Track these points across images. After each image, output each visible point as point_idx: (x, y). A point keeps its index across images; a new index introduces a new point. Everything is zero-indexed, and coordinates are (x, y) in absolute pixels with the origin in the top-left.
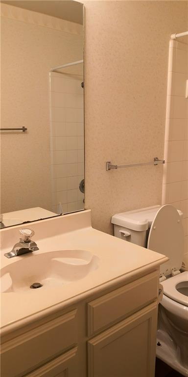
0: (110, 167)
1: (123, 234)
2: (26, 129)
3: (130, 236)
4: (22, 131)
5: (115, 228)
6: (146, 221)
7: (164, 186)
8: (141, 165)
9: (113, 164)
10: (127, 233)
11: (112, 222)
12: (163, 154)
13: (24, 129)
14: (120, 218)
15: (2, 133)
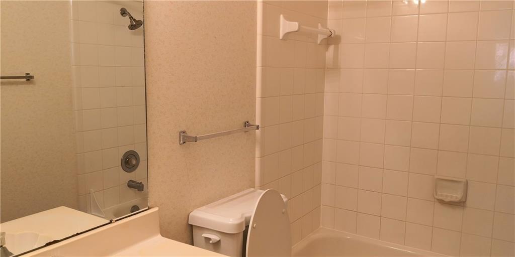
0: (185, 139)
1: (208, 239)
2: (32, 77)
3: (220, 240)
4: (25, 80)
5: (195, 232)
6: (242, 218)
7: (257, 161)
8: (229, 133)
9: (189, 134)
10: (215, 237)
11: (189, 223)
12: (255, 116)
13: (29, 78)
14: (203, 215)
15: (2, 84)
